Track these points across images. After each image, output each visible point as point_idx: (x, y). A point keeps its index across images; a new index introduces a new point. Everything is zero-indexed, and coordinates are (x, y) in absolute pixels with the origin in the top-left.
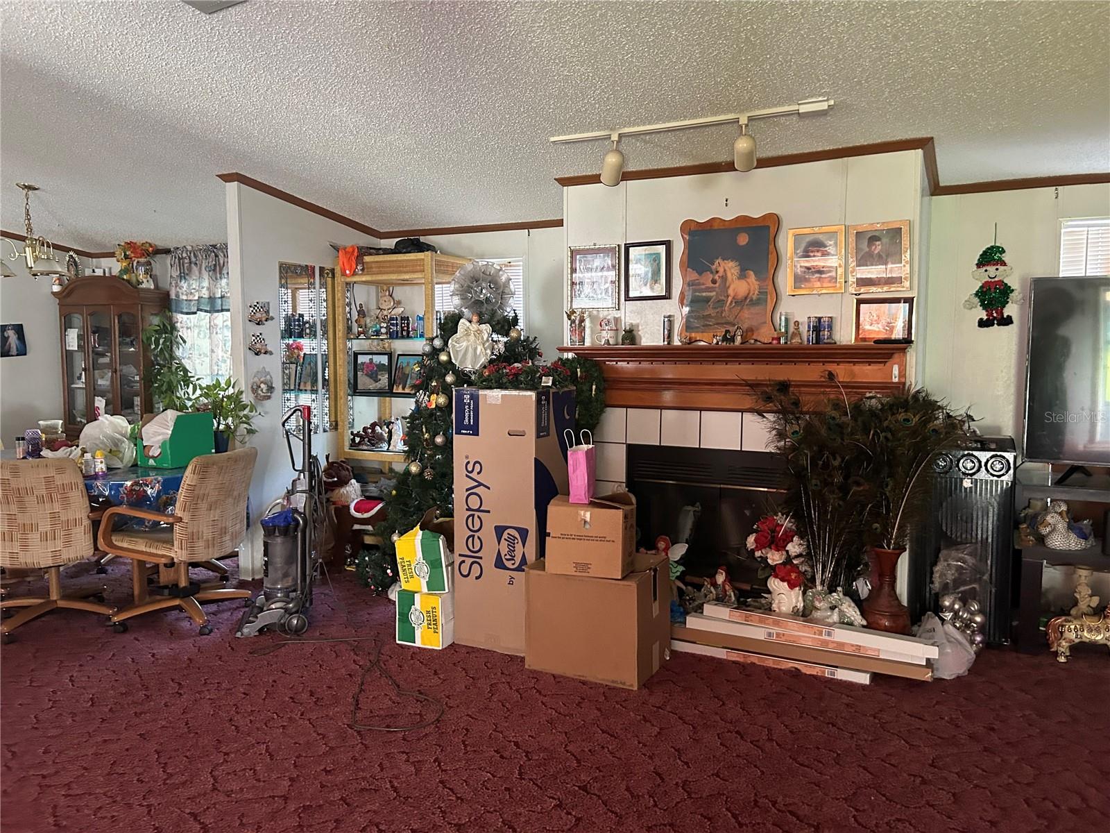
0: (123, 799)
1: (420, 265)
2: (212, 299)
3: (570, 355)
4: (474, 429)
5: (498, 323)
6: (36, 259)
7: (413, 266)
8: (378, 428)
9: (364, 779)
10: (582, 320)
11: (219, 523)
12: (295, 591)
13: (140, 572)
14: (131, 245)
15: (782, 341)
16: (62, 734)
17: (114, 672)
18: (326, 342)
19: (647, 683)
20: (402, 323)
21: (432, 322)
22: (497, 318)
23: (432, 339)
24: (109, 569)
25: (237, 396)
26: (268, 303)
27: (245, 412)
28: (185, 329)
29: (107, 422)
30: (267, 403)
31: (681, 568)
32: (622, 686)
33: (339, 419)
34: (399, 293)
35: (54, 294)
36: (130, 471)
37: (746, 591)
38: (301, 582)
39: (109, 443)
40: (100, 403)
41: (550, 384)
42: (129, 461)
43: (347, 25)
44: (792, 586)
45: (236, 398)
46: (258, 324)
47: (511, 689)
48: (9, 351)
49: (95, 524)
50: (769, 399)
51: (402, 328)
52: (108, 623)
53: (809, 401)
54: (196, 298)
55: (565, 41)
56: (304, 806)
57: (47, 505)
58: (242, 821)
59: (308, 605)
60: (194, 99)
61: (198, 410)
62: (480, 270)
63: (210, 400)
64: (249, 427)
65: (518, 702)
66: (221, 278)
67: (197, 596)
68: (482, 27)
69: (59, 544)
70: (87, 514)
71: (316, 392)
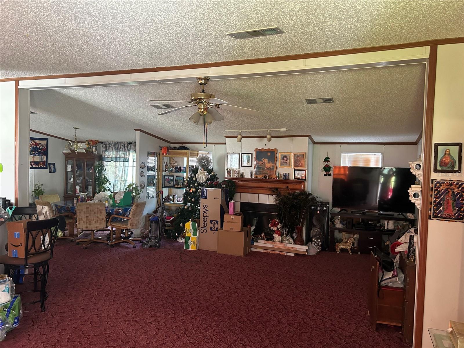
1: (185, 153)
2: (116, 158)
3: (227, 179)
7: (183, 153)
8: (170, 197)
10: (230, 171)
12: (157, 237)
14: (91, 140)
15: (278, 178)
19: (245, 255)
20: (179, 168)
22: (208, 169)
23: (191, 174)
25: (136, 188)
26: (145, 163)
28: (106, 166)
30: (143, 189)
31: (253, 233)
32: (240, 256)
35: (64, 154)
36: (111, 207)
37: (269, 238)
38: (159, 235)
39: (106, 199)
40: (77, 187)
41: (224, 187)
42: (111, 204)
44: (279, 236)
46: (142, 168)
48: (51, 171)
49: (107, 220)
50: (274, 192)
51: (179, 170)
53: (282, 193)
54: (111, 157)
57: (97, 214)
61: (129, 191)
62: (204, 157)
64: (139, 196)
66: (119, 152)
69: (98, 224)
70: (105, 217)
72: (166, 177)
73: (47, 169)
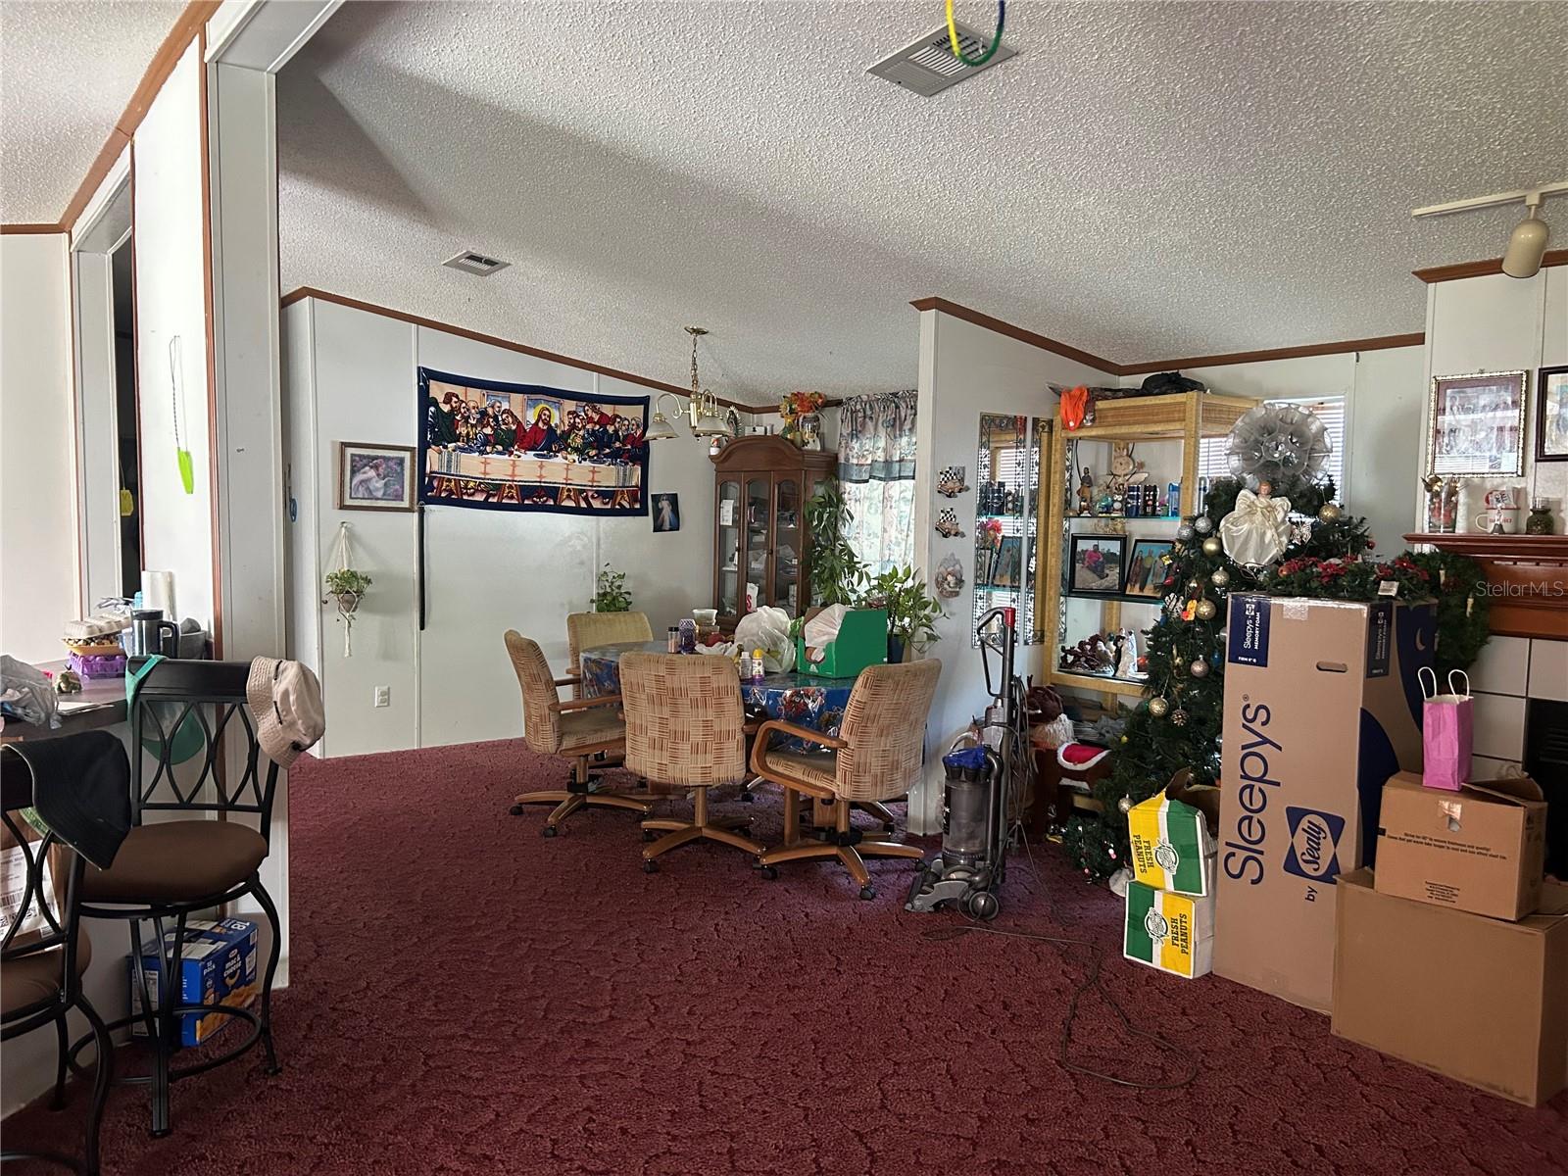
0: (776, 1092)
1: (1179, 411)
2: (888, 463)
3: (1427, 548)
4: (1261, 658)
5: (1302, 495)
6: (700, 416)
7: (1168, 413)
8: (1101, 644)
9: (1082, 1143)
10: (1453, 492)
11: (891, 755)
12: (983, 859)
13: (792, 805)
14: (798, 396)
16: (708, 994)
17: (763, 928)
18: (1035, 521)
19: (1556, 1101)
20: (1145, 496)
21: (1193, 494)
22: (1301, 487)
23: (1194, 520)
24: (756, 796)
25: (917, 591)
26: (964, 469)
27: (926, 612)
28: (853, 501)
29: (766, 615)
30: (953, 600)
32: (1508, 1096)
33: (1046, 629)
34: (1141, 451)
35: (711, 457)
36: (789, 677)
38: (992, 850)
39: (768, 642)
40: (752, 590)
41: (1393, 593)
42: (789, 665)
43: (1110, 84)
45: (915, 593)
46: (949, 496)
47: (1308, 1061)
48: (662, 525)
49: (750, 739)
51: (1145, 502)
52: (755, 866)
54: (869, 462)
55: (1458, 59)
56: (998, 1160)
57: (701, 711)
58: (918, 1158)
59: (999, 881)
60: (897, 206)
61: (870, 605)
62: (1277, 416)
63: (886, 594)
64: (930, 632)
65: (1320, 1083)
66: (901, 436)
67: (857, 846)
68: (1317, 57)
69: (710, 760)
70: (740, 726)
71: (1017, 589)
72: (1082, 545)
73: (647, 515)
